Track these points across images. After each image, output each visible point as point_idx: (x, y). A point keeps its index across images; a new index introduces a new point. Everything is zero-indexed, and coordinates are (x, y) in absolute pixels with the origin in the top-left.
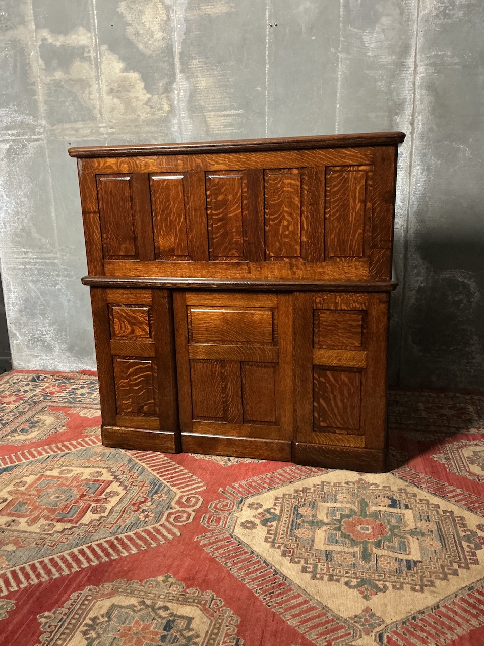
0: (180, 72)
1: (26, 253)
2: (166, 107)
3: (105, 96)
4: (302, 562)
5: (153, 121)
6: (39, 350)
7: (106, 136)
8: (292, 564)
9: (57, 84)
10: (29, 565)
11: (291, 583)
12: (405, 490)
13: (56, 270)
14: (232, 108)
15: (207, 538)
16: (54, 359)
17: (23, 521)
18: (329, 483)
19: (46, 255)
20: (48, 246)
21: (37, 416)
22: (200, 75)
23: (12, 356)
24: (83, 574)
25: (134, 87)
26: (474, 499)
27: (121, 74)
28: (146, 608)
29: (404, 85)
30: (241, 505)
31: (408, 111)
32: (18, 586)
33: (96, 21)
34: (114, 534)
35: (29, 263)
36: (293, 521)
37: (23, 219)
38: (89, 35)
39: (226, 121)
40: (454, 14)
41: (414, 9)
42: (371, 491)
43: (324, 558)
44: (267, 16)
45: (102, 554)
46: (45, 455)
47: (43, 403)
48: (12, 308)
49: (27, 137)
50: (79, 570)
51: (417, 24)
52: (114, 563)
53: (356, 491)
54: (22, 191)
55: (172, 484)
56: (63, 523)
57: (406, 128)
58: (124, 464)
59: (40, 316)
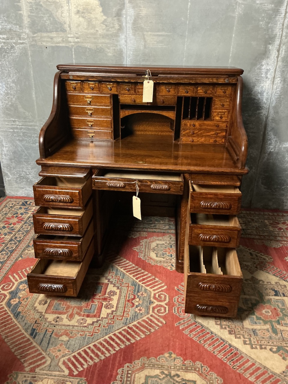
0: (129, 2)
1: (14, 121)
2: (117, 27)
3: (73, 15)
5: (107, 35)
6: (24, 184)
7: (73, 44)
8: (237, 340)
9: (38, 3)
10: (82, 351)
11: (241, 353)
12: (279, 283)
13: (36, 133)
14: (163, 30)
15: (182, 324)
17: (64, 317)
19: (29, 124)
20: (30, 117)
22: (142, 7)
23: (6, 187)
24: (119, 355)
25: (94, 10)
28: (166, 377)
29: (277, 25)
31: (277, 42)
32: (82, 367)
34: (126, 324)
35: (17, 128)
37: (11, 98)
39: (158, 39)
45: (124, 340)
48: (4, 157)
49: (14, 41)
50: (115, 352)
53: (253, 286)
54: (11, 79)
55: (145, 285)
56: (91, 317)
57: (274, 54)
58: (110, 270)
59: (24, 163)
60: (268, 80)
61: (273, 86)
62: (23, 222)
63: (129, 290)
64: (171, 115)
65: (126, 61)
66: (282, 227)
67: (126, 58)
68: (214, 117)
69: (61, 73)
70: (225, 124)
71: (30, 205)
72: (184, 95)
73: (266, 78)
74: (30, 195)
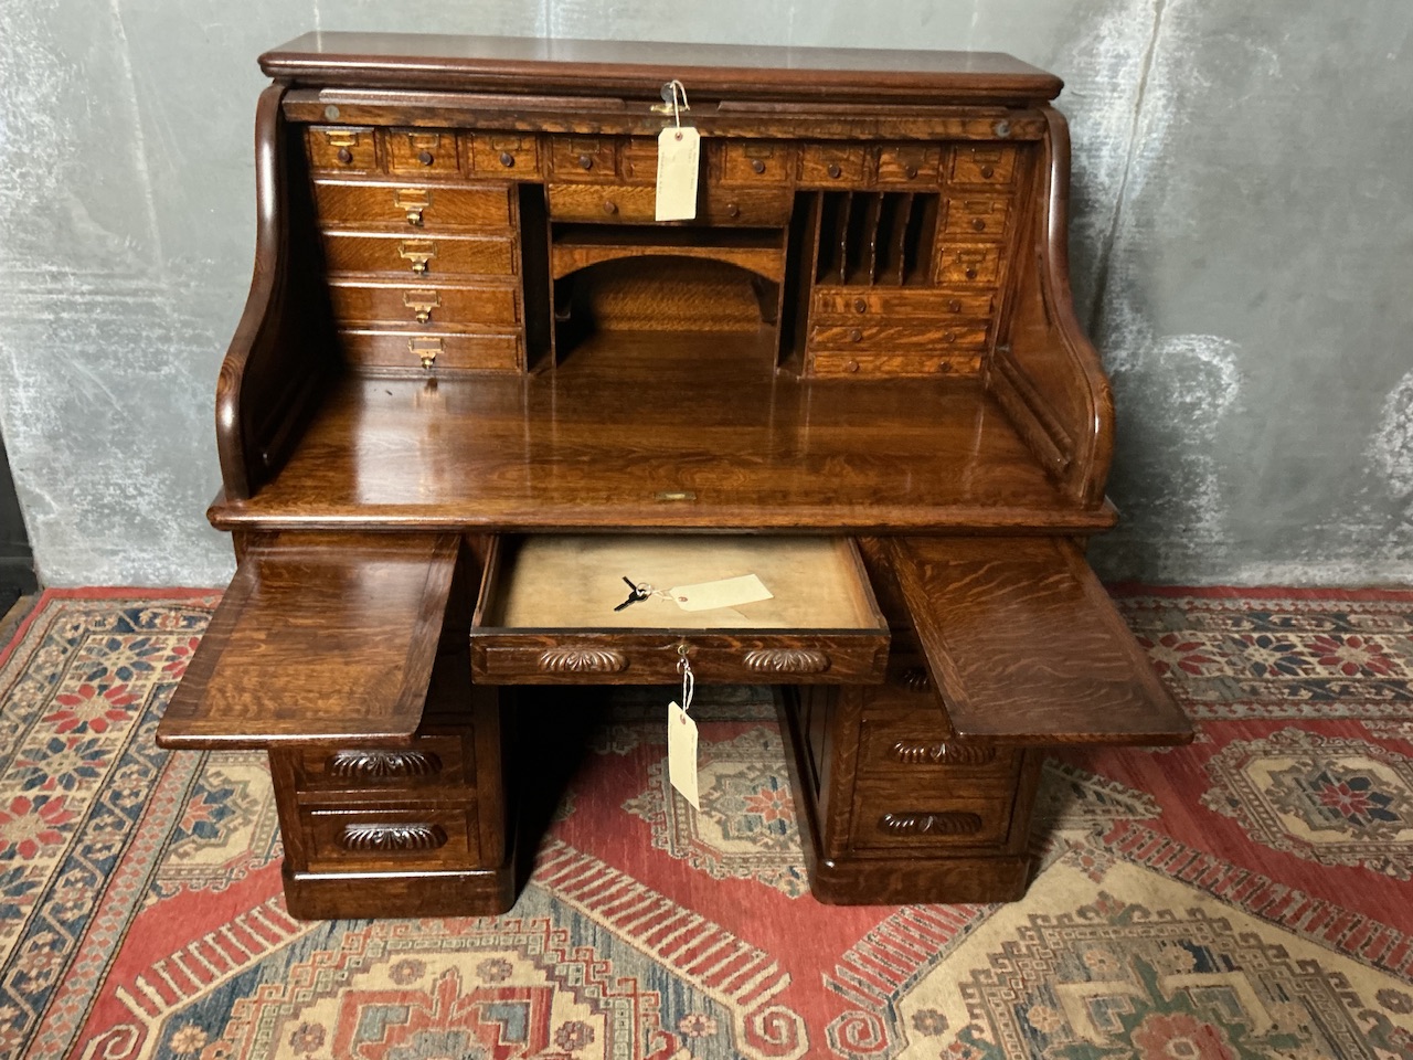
1: (55, 277)
6: (119, 537)
12: (1200, 911)
13: (160, 326)
19: (123, 284)
20: (130, 258)
21: (211, 770)
23: (37, 554)
26: (1336, 917)
30: (898, 1023)
35: (72, 306)
36: (1033, 1056)
37: (39, 178)
42: (1140, 928)
48: (23, 428)
53: (1113, 936)
54: (31, 92)
55: (704, 977)
58: (548, 921)
59: (114, 450)
60: (1120, 98)
61: (1136, 120)
62: (134, 714)
63: (641, 1011)
64: (767, 263)
65: (548, 15)
66: (1165, 660)
68: (940, 273)
69: (284, 94)
70: (984, 300)
71: (154, 626)
72: (824, 184)
73: (1114, 90)
74: (148, 579)
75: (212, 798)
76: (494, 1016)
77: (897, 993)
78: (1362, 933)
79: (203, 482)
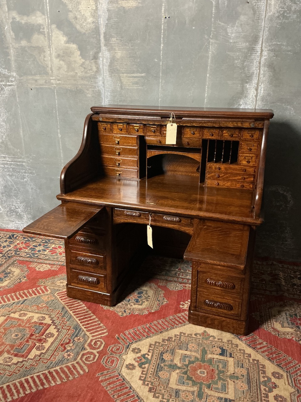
0: (104, 46)
1: (5, 157)
2: (94, 69)
3: (54, 59)
4: (160, 397)
5: (86, 77)
6: (14, 218)
7: (55, 86)
8: (154, 399)
9: (23, 49)
12: (231, 341)
13: (24, 169)
14: (138, 72)
15: (104, 375)
16: (23, 224)
18: (184, 334)
19: (17, 160)
20: (19, 154)
21: (9, 268)
22: (117, 49)
24: (26, 398)
25: (73, 54)
26: (273, 351)
27: (65, 45)
29: (253, 63)
30: (128, 349)
31: (255, 81)
33: (48, 8)
34: (48, 368)
35: (7, 164)
36: (158, 364)
37: (2, 136)
38: (43, 17)
39: (133, 80)
40: (290, 17)
41: (263, 11)
42: (210, 341)
43: (174, 394)
44: (163, 11)
45: (39, 383)
46: (12, 302)
47: (14, 257)
49: (4, 83)
50: (24, 395)
51: (265, 22)
52: (46, 391)
53: (201, 342)
55: (87, 329)
56: (18, 357)
57: (252, 92)
58: (59, 311)
59: (14, 197)
63: (68, 334)
65: (105, 102)
67: (105, 99)
71: (16, 238)
74: (20, 229)
75: (6, 274)
76: (35, 327)
77: (133, 342)
78: (279, 356)
79: (32, 206)
